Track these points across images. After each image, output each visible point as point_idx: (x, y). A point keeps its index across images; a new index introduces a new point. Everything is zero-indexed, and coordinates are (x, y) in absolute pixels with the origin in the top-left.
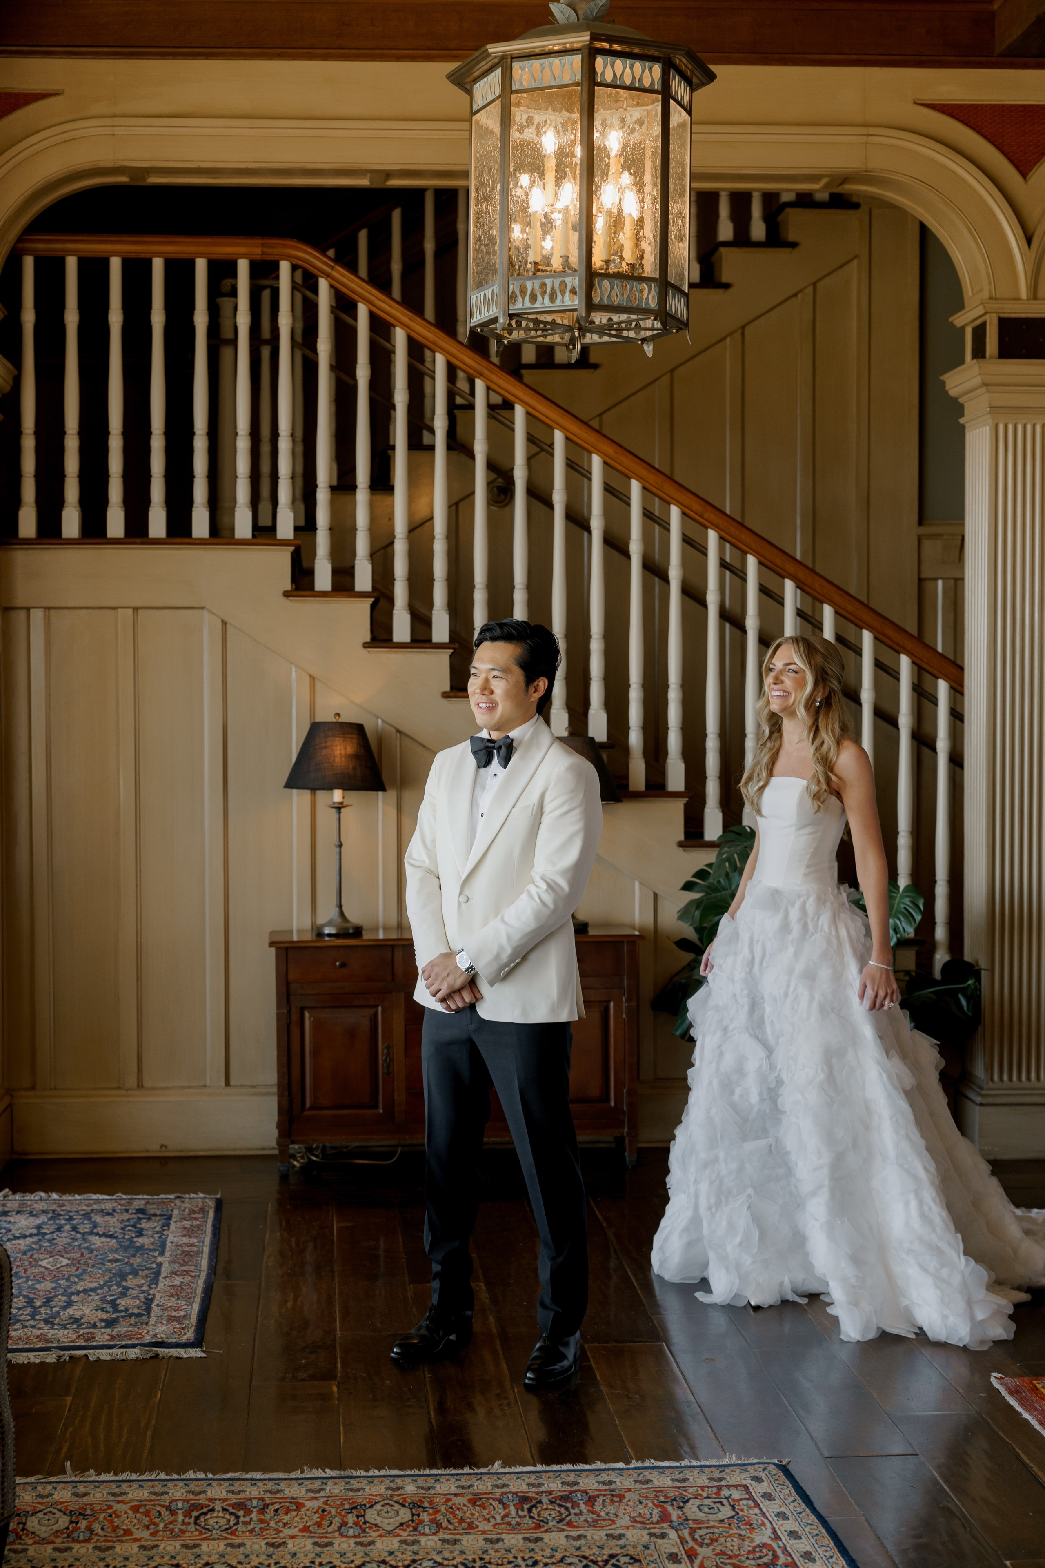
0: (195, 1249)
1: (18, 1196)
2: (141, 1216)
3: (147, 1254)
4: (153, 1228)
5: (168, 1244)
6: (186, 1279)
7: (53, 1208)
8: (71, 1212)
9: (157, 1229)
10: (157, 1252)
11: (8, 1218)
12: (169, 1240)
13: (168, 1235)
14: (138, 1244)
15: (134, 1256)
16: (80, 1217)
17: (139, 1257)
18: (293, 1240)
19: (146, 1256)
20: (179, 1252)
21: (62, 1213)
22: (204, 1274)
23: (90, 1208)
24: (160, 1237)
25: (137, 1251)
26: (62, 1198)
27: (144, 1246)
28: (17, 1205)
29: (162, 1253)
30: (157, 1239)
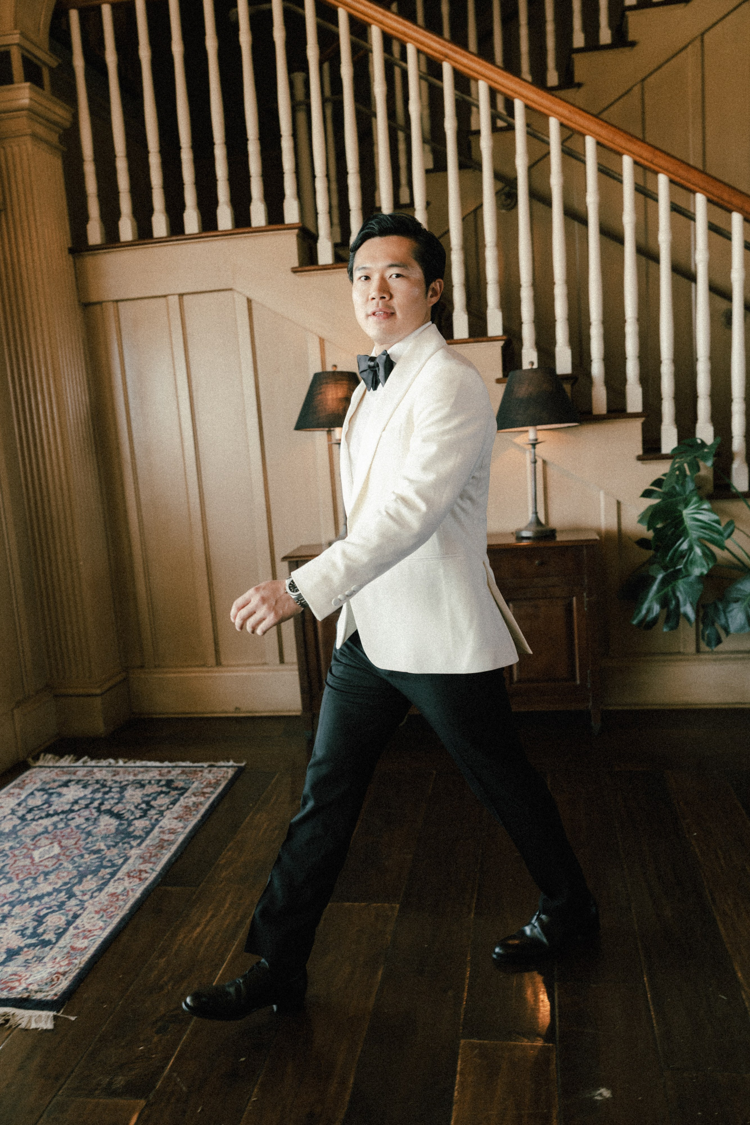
0: (172, 837)
1: (93, 763)
2: (164, 789)
3: (129, 843)
4: (161, 806)
5: (157, 829)
6: (132, 885)
7: (106, 778)
8: (116, 782)
9: (163, 808)
10: (139, 841)
11: (64, 790)
12: (161, 824)
13: (164, 817)
14: (131, 829)
15: (114, 846)
16: (118, 789)
17: (119, 848)
18: (265, 825)
19: (126, 845)
20: (157, 840)
21: (109, 783)
22: (154, 875)
23: (134, 778)
24: (157, 820)
25: (123, 839)
26: (127, 765)
27: (134, 831)
28: (85, 772)
29: (139, 845)
30: (153, 821)
